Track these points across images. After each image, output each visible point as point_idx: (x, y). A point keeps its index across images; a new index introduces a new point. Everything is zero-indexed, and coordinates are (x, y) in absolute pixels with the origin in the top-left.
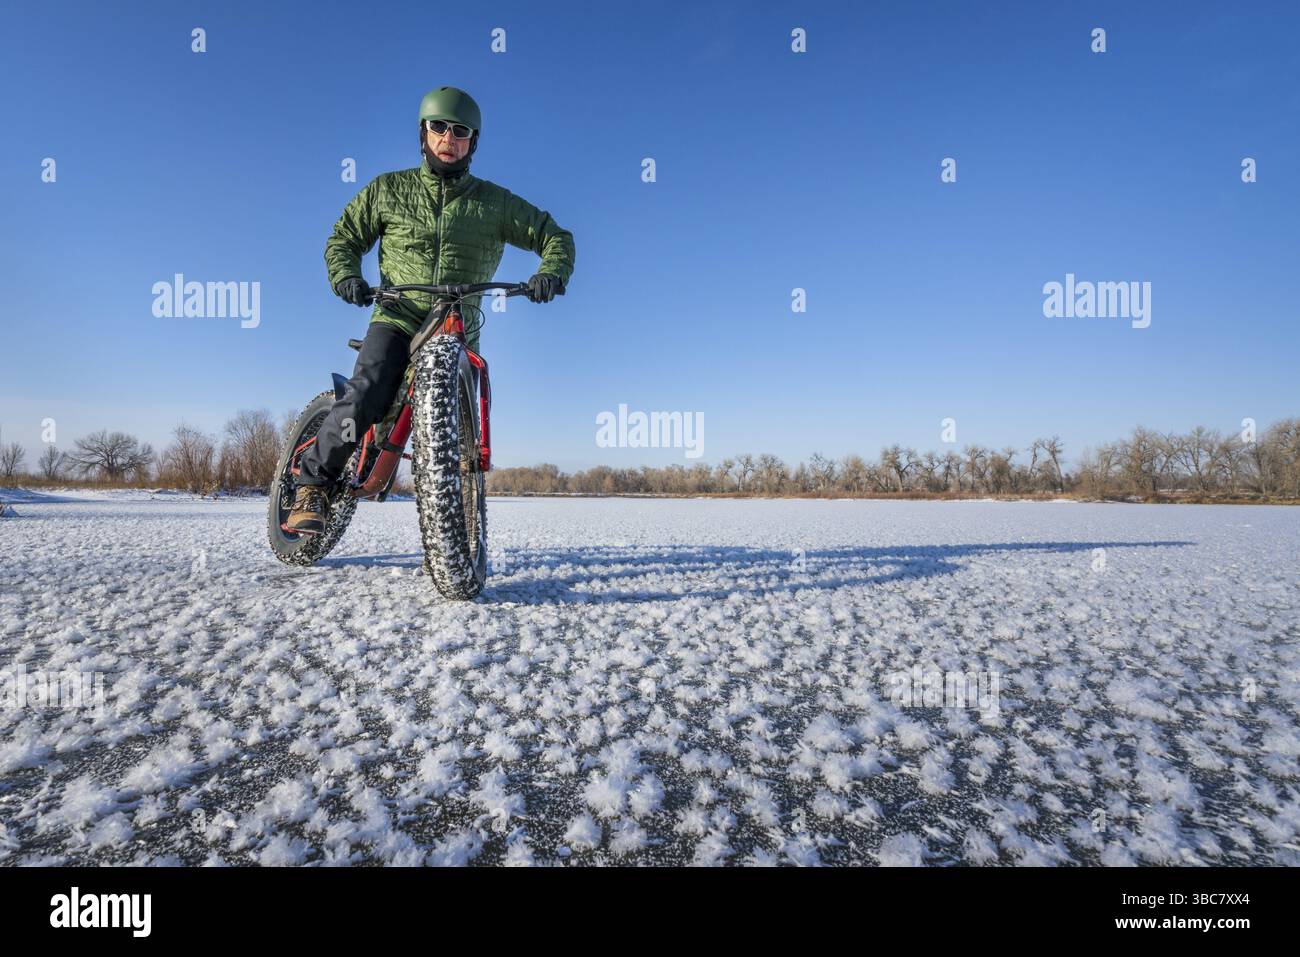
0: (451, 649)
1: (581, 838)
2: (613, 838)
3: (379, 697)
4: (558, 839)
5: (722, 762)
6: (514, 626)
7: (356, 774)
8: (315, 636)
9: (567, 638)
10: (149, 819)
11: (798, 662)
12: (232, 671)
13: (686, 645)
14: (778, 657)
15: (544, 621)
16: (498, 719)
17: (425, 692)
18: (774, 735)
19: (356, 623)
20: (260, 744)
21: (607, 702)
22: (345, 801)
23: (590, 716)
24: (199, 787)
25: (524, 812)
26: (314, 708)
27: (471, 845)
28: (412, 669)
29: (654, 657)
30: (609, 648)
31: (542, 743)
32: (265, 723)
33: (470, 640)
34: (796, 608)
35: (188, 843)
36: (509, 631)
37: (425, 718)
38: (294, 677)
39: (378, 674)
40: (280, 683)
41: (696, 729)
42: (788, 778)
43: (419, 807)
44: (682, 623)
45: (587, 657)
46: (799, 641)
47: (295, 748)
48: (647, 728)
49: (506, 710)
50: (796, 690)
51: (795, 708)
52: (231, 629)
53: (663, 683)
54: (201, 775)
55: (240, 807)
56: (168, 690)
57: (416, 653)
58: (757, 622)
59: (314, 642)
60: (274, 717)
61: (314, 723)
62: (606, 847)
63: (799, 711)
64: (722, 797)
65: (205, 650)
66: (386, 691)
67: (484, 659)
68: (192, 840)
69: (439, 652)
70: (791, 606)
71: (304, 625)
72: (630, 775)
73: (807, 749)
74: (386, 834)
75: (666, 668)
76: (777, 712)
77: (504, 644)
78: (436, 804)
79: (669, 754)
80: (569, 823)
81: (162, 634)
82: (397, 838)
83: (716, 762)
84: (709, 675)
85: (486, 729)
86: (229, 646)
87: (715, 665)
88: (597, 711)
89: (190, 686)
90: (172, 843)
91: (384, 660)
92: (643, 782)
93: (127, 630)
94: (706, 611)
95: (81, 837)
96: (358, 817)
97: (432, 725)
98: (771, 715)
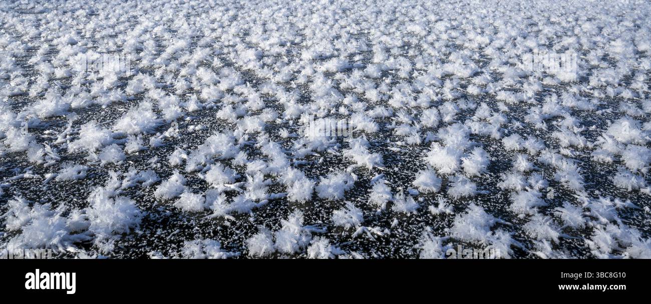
0: (322, 58)
1: (426, 185)
2: (450, 186)
3: (274, 86)
4: (408, 184)
5: (537, 145)
6: (368, 45)
7: (263, 132)
8: (225, 47)
9: (409, 55)
10: (133, 150)
11: (603, 80)
12: (173, 66)
13: (506, 63)
14: (585, 75)
15: (391, 42)
16: (360, 106)
17: (306, 86)
18: (580, 130)
19: (253, 39)
20: (197, 111)
21: (442, 99)
22: (256, 149)
23: (431, 107)
24: (162, 133)
25: (383, 165)
26: (230, 91)
27: (346, 182)
28: (295, 70)
29: (479, 70)
30: (443, 62)
31: (394, 123)
32: (198, 99)
33: (336, 53)
34: (602, 40)
35: (159, 165)
36: (365, 48)
37: (307, 102)
38: (214, 71)
39: (272, 72)
40: (205, 74)
41: (514, 121)
42: (592, 159)
43: (308, 157)
44: (502, 48)
45: (426, 68)
46: (604, 64)
47: (220, 114)
48: (475, 118)
49: (367, 101)
50: (601, 99)
51: (599, 112)
52: (169, 40)
53: (487, 89)
54: (162, 127)
55: (189, 147)
56: (134, 75)
57: (297, 60)
58: (568, 49)
59: (225, 50)
60: (204, 95)
61: (231, 101)
62: (445, 192)
63: (603, 114)
64: (536, 167)
65: (155, 53)
66: (278, 83)
67: (347, 66)
68: (162, 164)
69: (314, 60)
70: (598, 39)
71: (217, 39)
72: (462, 148)
73: (610, 141)
74: (287, 170)
75: (489, 78)
76: (583, 114)
77: (361, 57)
78: (319, 155)
79: (492, 136)
80: (417, 174)
81: (125, 41)
82: (295, 173)
83: (532, 144)
84: (525, 86)
85: (352, 112)
86: (169, 50)
87: (531, 79)
88: (434, 104)
89: (148, 74)
90: (150, 164)
91: (275, 63)
92: (473, 152)
93: (103, 38)
94: (523, 40)
95: (95, 156)
96: (266, 159)
97: (313, 107)
98: (578, 116)
